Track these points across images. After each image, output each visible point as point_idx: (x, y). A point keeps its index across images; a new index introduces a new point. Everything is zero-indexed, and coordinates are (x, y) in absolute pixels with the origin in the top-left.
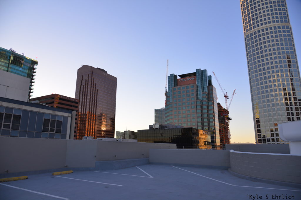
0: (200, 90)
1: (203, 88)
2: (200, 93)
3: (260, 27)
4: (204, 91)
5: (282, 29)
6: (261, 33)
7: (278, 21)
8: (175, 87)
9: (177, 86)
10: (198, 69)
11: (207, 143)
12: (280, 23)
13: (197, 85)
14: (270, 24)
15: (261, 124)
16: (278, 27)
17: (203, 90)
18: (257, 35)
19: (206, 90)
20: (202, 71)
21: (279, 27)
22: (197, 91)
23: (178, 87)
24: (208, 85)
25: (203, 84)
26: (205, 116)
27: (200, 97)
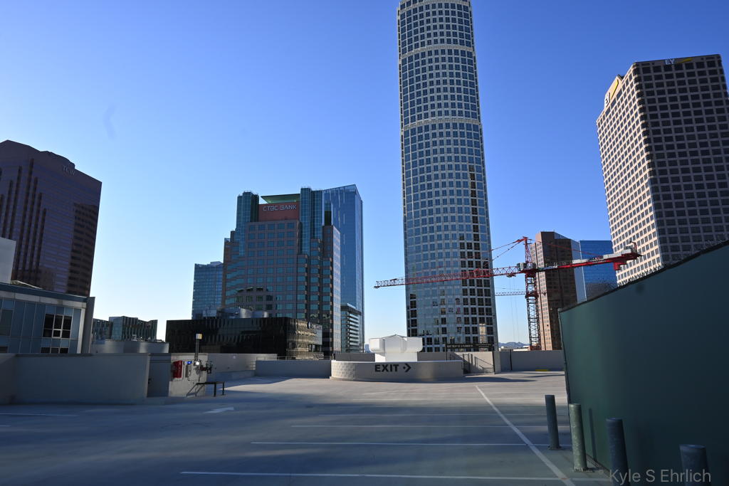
0: (307, 232)
1: (313, 230)
2: (306, 241)
3: (429, 119)
4: (314, 237)
5: (467, 129)
6: (430, 132)
7: (460, 113)
8: (254, 223)
9: (258, 221)
10: (305, 189)
11: (314, 347)
12: (464, 117)
13: (301, 224)
14: (448, 117)
15: (419, 310)
16: (460, 124)
17: (314, 234)
18: (423, 134)
19: (319, 234)
20: (313, 192)
21: (462, 125)
22: (301, 236)
23: (260, 223)
24: (323, 224)
25: (313, 221)
26: (314, 289)
27: (306, 249)
